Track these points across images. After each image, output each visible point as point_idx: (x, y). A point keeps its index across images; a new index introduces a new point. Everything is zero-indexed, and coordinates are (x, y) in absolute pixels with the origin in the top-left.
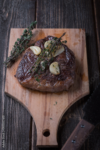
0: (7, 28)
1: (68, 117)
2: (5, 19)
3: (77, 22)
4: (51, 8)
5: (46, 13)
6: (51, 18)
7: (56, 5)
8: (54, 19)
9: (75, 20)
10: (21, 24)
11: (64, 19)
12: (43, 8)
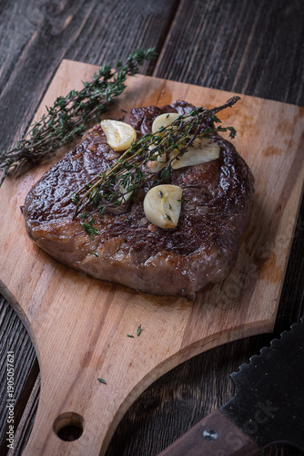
0: (53, 59)
1: (171, 394)
2: (55, 31)
4: (222, 28)
5: (200, 39)
6: (212, 59)
7: (242, 21)
8: (223, 62)
10: (102, 56)
11: (258, 70)
12: (195, 24)
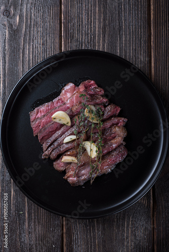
3: (123, 33)
9: (120, 29)
